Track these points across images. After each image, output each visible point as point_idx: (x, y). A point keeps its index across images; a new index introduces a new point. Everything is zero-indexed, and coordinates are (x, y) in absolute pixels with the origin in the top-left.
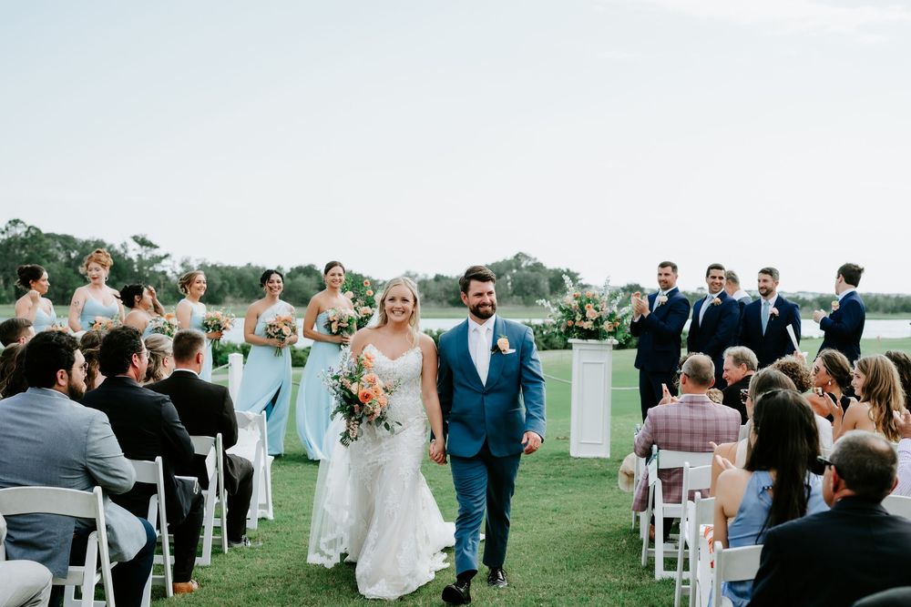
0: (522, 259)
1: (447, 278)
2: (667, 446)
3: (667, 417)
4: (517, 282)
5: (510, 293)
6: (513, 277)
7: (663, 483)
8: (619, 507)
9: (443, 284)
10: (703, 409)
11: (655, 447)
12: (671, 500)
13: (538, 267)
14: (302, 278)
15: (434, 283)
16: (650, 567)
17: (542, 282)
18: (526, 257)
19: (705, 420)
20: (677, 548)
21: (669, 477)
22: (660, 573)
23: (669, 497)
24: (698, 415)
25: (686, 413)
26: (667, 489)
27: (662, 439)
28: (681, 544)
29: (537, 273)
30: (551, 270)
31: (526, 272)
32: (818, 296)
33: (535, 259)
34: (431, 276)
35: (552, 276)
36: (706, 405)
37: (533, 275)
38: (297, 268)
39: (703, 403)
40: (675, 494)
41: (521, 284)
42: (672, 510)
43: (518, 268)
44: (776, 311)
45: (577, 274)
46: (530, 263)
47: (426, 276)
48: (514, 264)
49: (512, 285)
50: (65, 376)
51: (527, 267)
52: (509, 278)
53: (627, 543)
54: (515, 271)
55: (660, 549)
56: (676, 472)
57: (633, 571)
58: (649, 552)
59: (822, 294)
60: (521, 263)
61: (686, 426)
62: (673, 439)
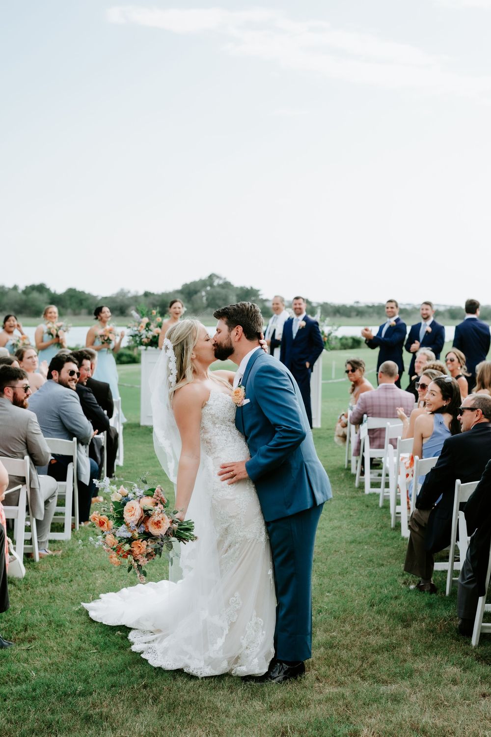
0: (214, 278)
1: (153, 294)
2: (373, 415)
3: (372, 398)
4: (211, 297)
5: (205, 305)
6: (207, 293)
7: (370, 437)
8: (334, 456)
9: (151, 299)
10: (393, 392)
11: (365, 416)
12: (374, 447)
13: (227, 285)
14: (35, 295)
15: (143, 298)
16: (362, 487)
17: (231, 297)
18: (218, 277)
19: (394, 399)
20: (380, 475)
21: (373, 434)
22: (368, 489)
23: (373, 445)
24: (390, 395)
25: (383, 394)
26: (372, 440)
27: (369, 410)
28: (383, 472)
29: (226, 290)
30: (237, 288)
31: (218, 289)
32: (448, 308)
33: (225, 279)
34: (141, 292)
35: (239, 292)
36: (394, 390)
37: (223, 291)
38: (30, 286)
39: (393, 389)
40: (377, 443)
41: (214, 299)
42: (376, 453)
43: (211, 285)
44: (430, 330)
45: (258, 291)
46: (221, 282)
47: (137, 292)
48: (208, 283)
49: (207, 299)
50: (58, 374)
51: (219, 285)
52: (204, 293)
53: (345, 475)
54: (209, 288)
55: (369, 476)
56: (377, 431)
57: (351, 489)
58: (360, 479)
59: (451, 306)
60: (213, 282)
61: (383, 402)
62: (376, 410)
